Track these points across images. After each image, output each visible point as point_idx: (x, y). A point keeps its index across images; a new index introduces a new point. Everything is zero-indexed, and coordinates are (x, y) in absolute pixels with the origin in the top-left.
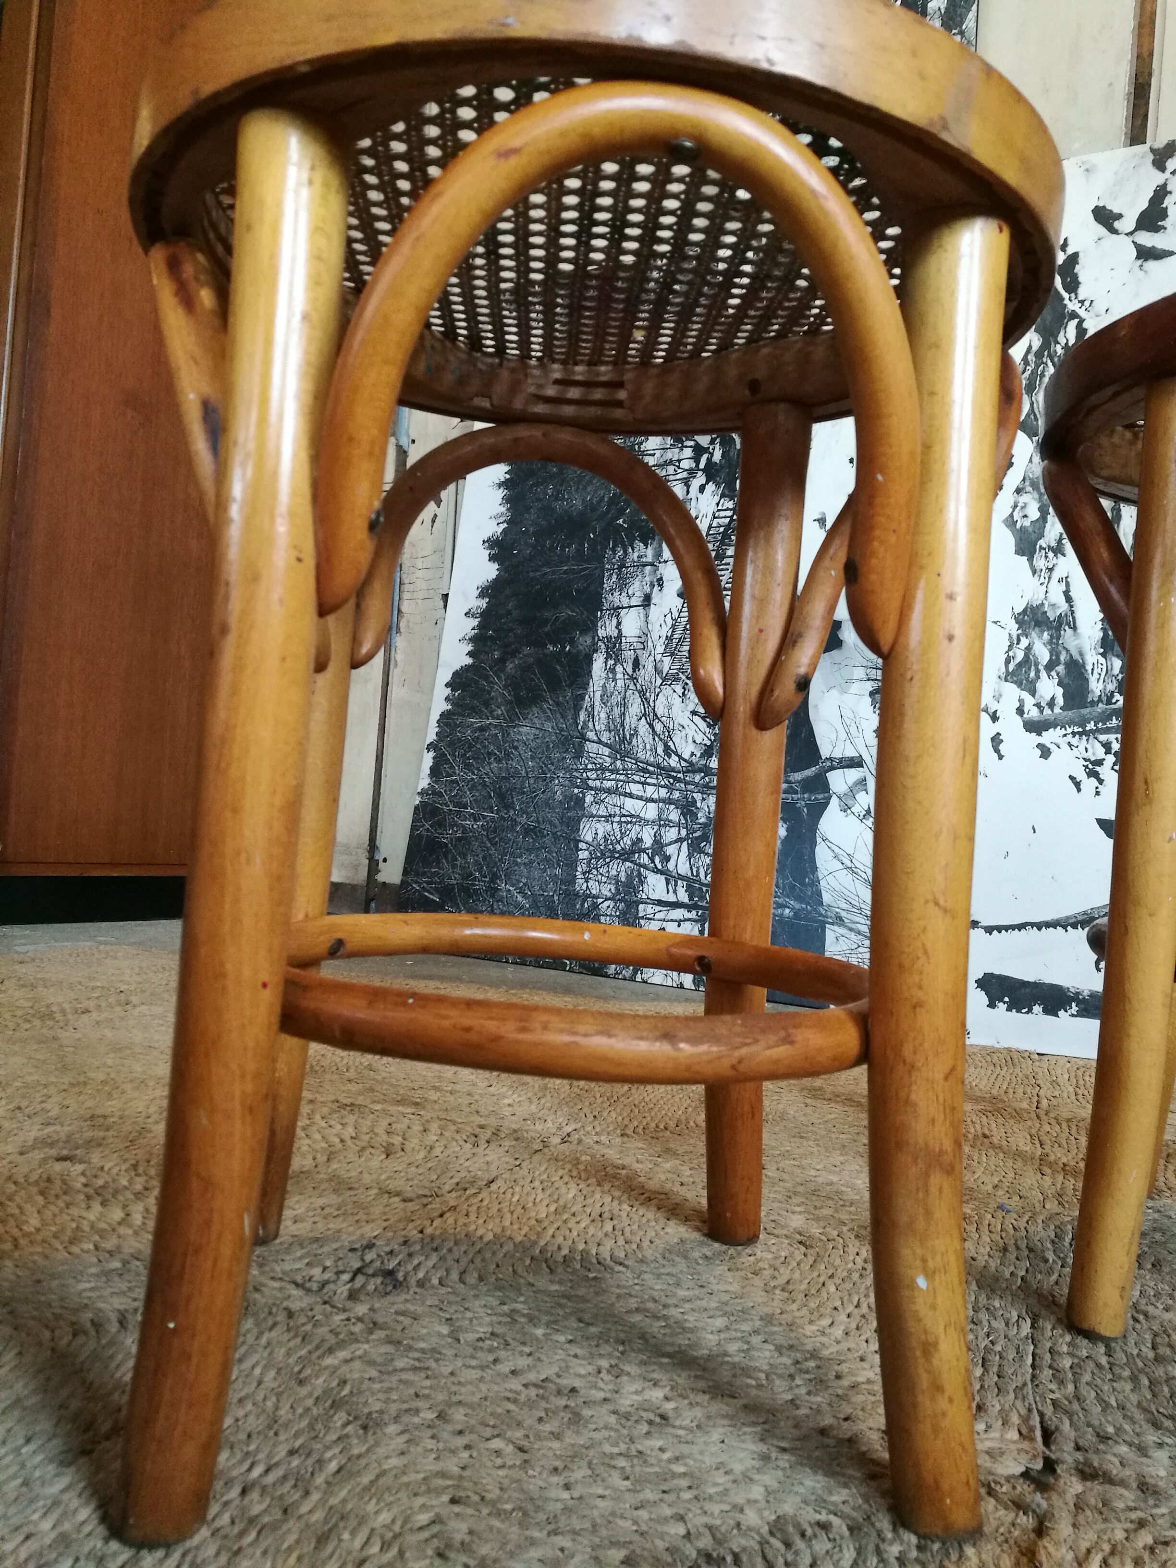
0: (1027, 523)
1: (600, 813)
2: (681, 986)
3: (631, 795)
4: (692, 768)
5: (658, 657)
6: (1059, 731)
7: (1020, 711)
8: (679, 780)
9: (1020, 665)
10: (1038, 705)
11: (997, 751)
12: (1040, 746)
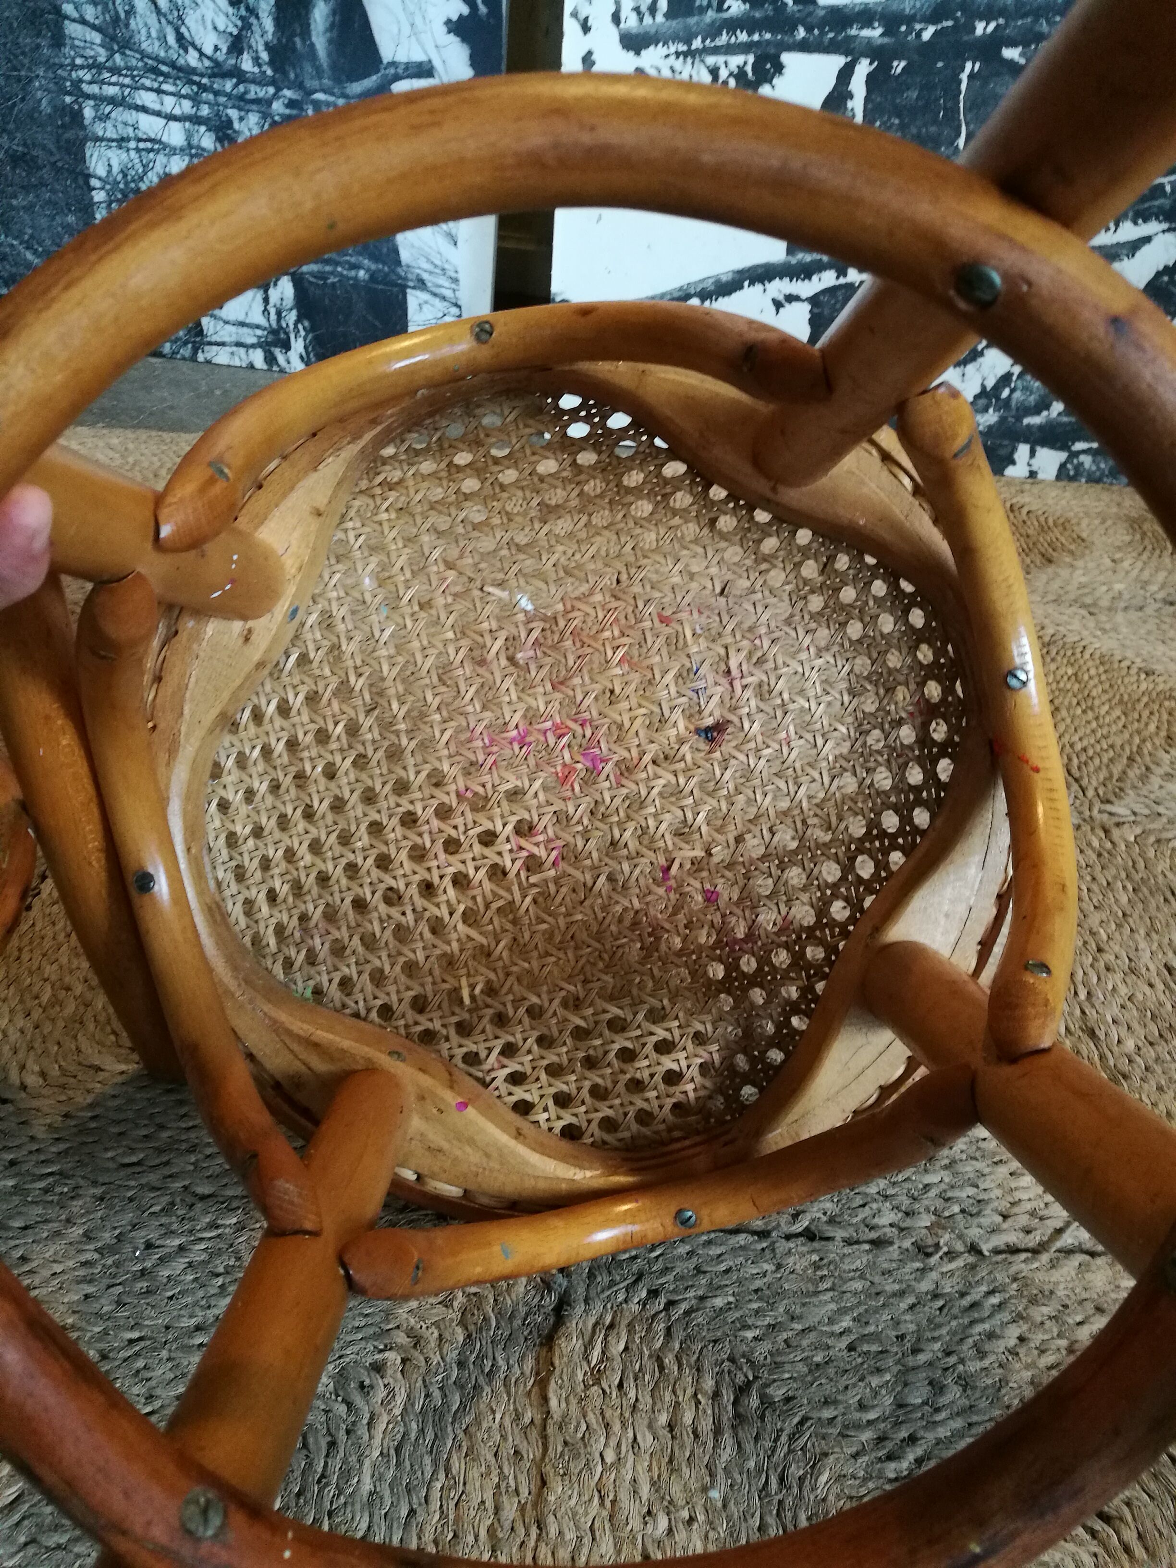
1: (108, 135)
2: (251, 366)
3: (144, 109)
4: (219, 71)
6: (661, 50)
7: (616, 18)
8: (204, 88)
10: (637, 11)
12: (638, 71)
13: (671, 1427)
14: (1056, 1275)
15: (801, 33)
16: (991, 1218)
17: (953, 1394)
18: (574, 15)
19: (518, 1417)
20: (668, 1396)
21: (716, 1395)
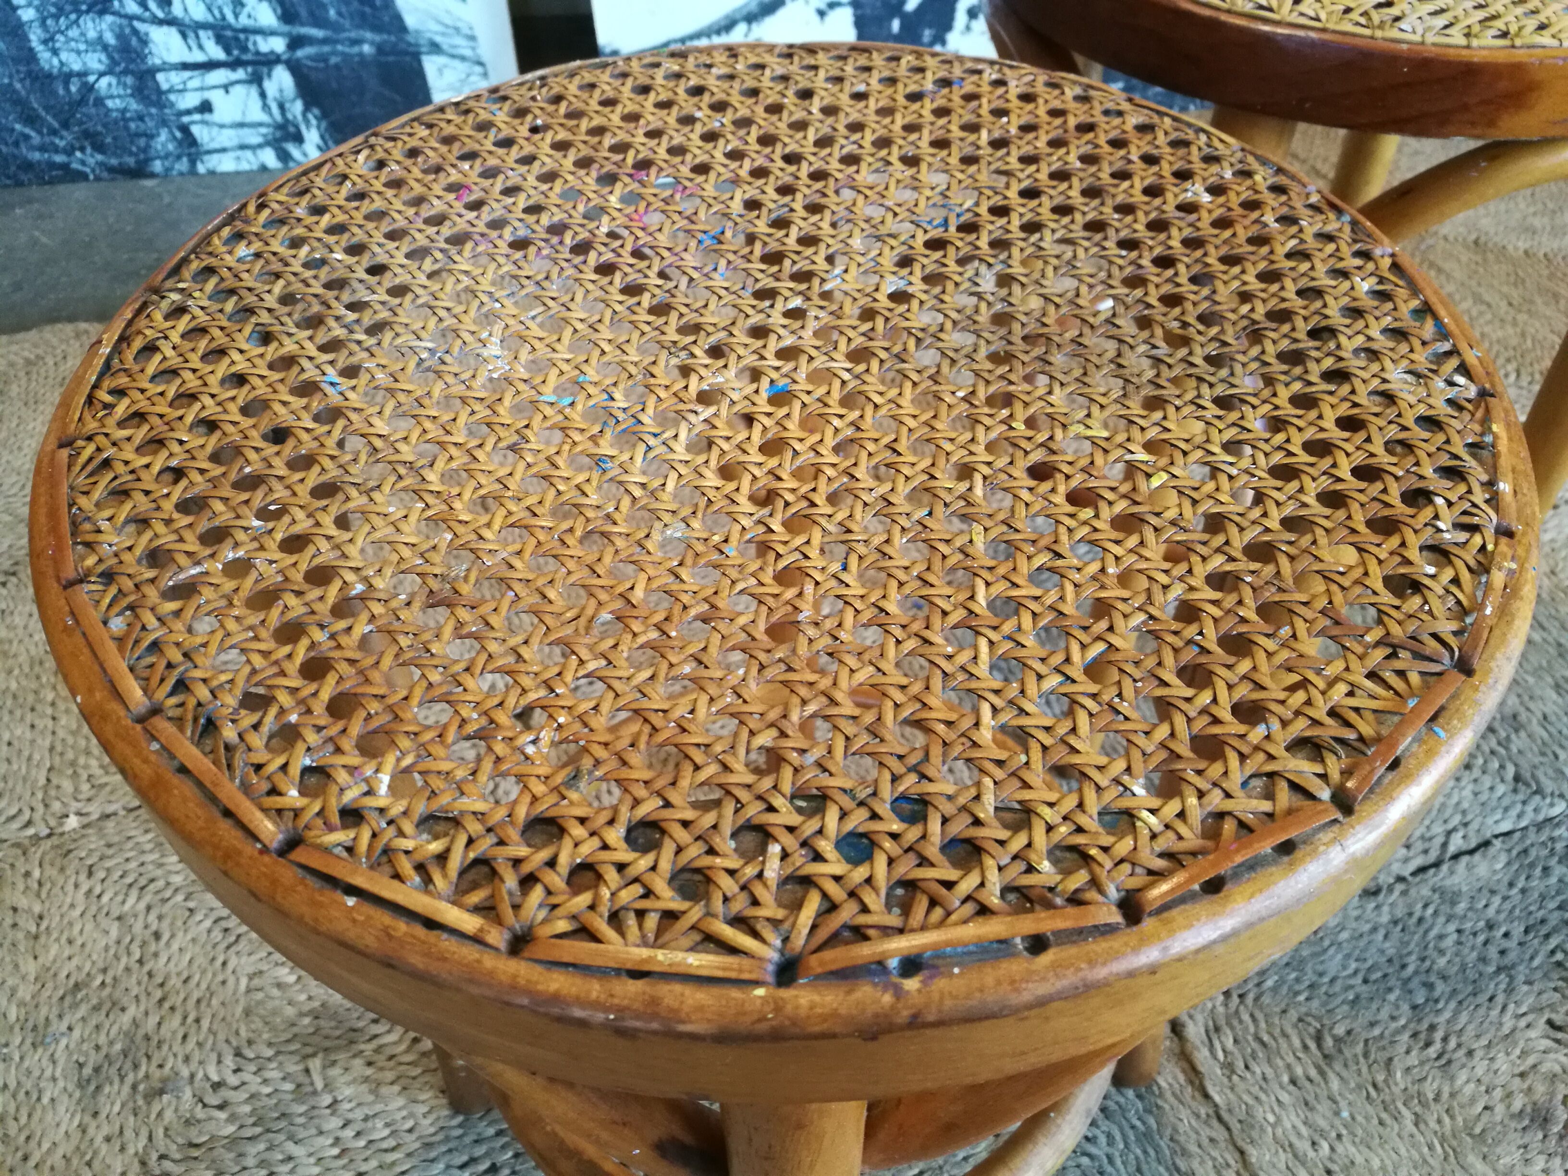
2: (264, 168)
13: (1293, 1082)
19: (1198, 1116)
20: (1280, 1063)
21: (1305, 1047)
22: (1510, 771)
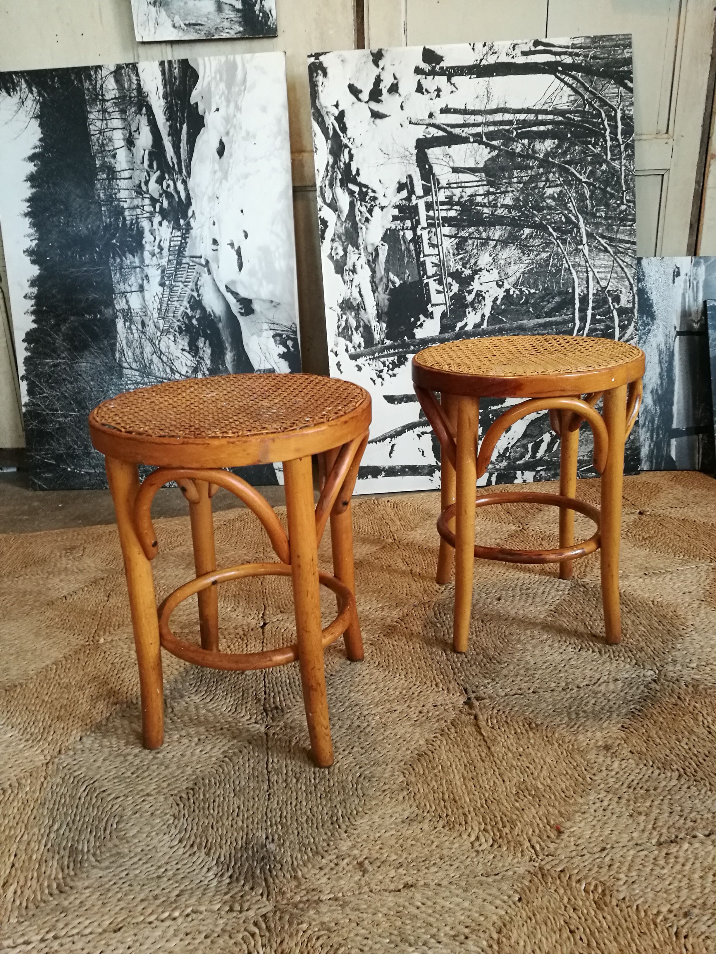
0: (338, 257)
5: (156, 320)
6: (364, 358)
7: (347, 350)
9: (344, 329)
10: (354, 347)
11: (339, 370)
12: (357, 366)
13: (515, 733)
14: (600, 688)
15: (412, 348)
16: (580, 680)
17: (582, 714)
18: (332, 351)
20: (512, 728)
21: (524, 726)
22: (634, 661)
